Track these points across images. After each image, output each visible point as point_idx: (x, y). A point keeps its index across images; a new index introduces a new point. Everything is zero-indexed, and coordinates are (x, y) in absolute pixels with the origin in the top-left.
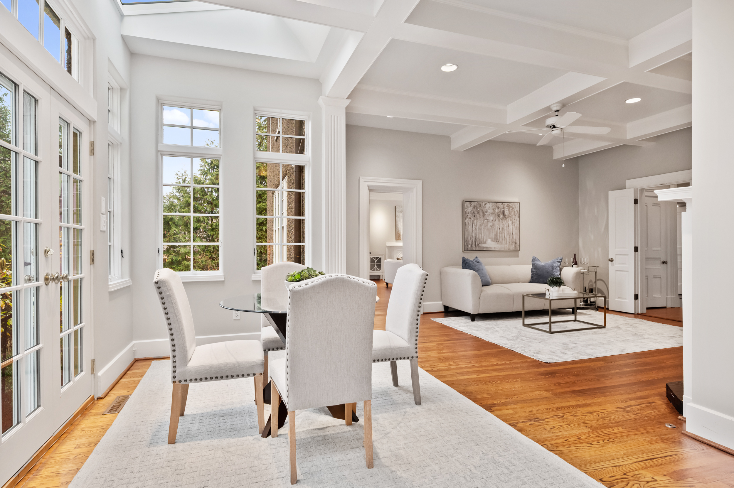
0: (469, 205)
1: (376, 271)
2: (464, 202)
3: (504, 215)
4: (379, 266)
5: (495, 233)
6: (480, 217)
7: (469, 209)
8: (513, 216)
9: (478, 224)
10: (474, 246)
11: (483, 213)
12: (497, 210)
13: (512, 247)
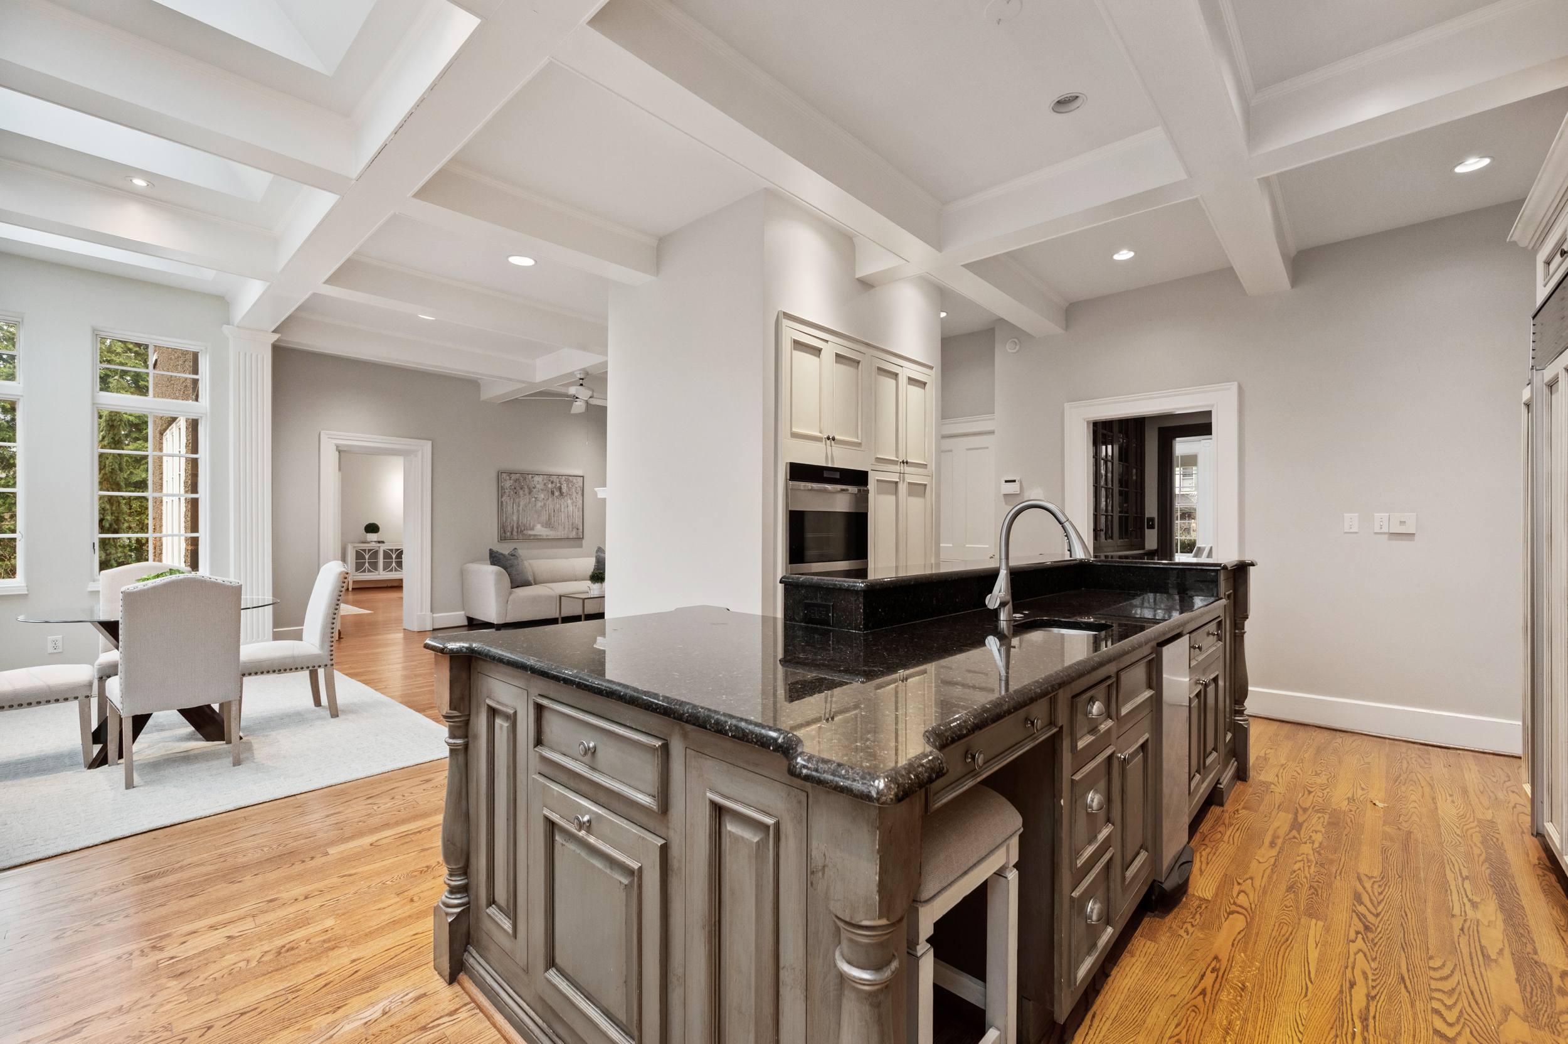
0: (508, 478)
1: (394, 572)
2: (500, 474)
3: (560, 491)
4: (400, 564)
5: (548, 516)
6: (525, 495)
7: (508, 484)
8: (575, 494)
9: (522, 503)
10: (515, 533)
11: (530, 489)
12: (550, 486)
13: (573, 535)
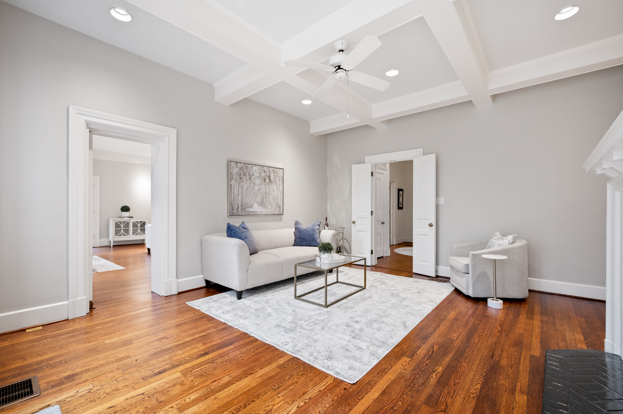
0: (235, 166)
2: (229, 162)
3: (270, 179)
5: (261, 198)
6: (246, 180)
7: (235, 171)
8: (278, 181)
9: (245, 187)
10: (240, 210)
11: (250, 175)
12: (263, 174)
13: (277, 212)
